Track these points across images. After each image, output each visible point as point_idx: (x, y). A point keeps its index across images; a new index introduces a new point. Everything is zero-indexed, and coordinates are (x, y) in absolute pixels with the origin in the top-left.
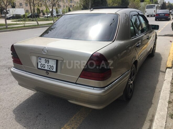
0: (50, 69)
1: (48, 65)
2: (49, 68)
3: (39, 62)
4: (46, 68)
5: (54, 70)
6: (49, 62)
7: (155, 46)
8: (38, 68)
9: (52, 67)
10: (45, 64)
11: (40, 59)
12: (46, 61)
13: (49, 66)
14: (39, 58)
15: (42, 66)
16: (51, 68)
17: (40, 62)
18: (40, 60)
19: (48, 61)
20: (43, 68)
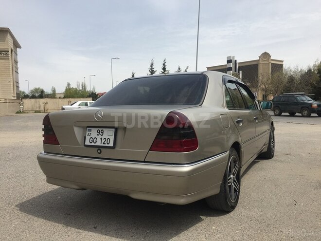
0: (104, 143)
1: (101, 138)
2: (102, 143)
3: (88, 135)
4: (98, 144)
5: (111, 144)
6: (103, 133)
7: (272, 140)
8: (85, 145)
9: (108, 140)
10: (97, 137)
11: (90, 130)
12: (99, 133)
13: (103, 139)
14: (88, 129)
15: (92, 141)
16: (106, 142)
17: (90, 134)
18: (89, 132)
19: (102, 131)
20: (93, 144)
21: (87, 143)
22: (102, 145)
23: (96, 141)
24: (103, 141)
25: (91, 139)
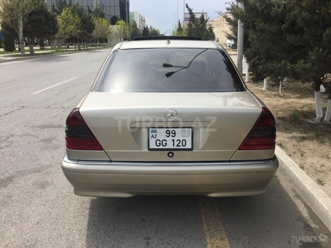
0: (177, 146)
1: (173, 140)
2: (175, 145)
3: (152, 136)
4: (170, 145)
5: (189, 146)
6: (175, 134)
8: (149, 149)
9: (184, 142)
10: (166, 138)
11: (155, 132)
12: (169, 134)
13: (175, 141)
14: (151, 129)
15: (160, 144)
16: (180, 144)
17: (154, 136)
18: (154, 134)
19: (174, 132)
20: (161, 147)
21: (152, 146)
22: (175, 147)
23: (166, 144)
24: (176, 143)
25: (158, 142)
